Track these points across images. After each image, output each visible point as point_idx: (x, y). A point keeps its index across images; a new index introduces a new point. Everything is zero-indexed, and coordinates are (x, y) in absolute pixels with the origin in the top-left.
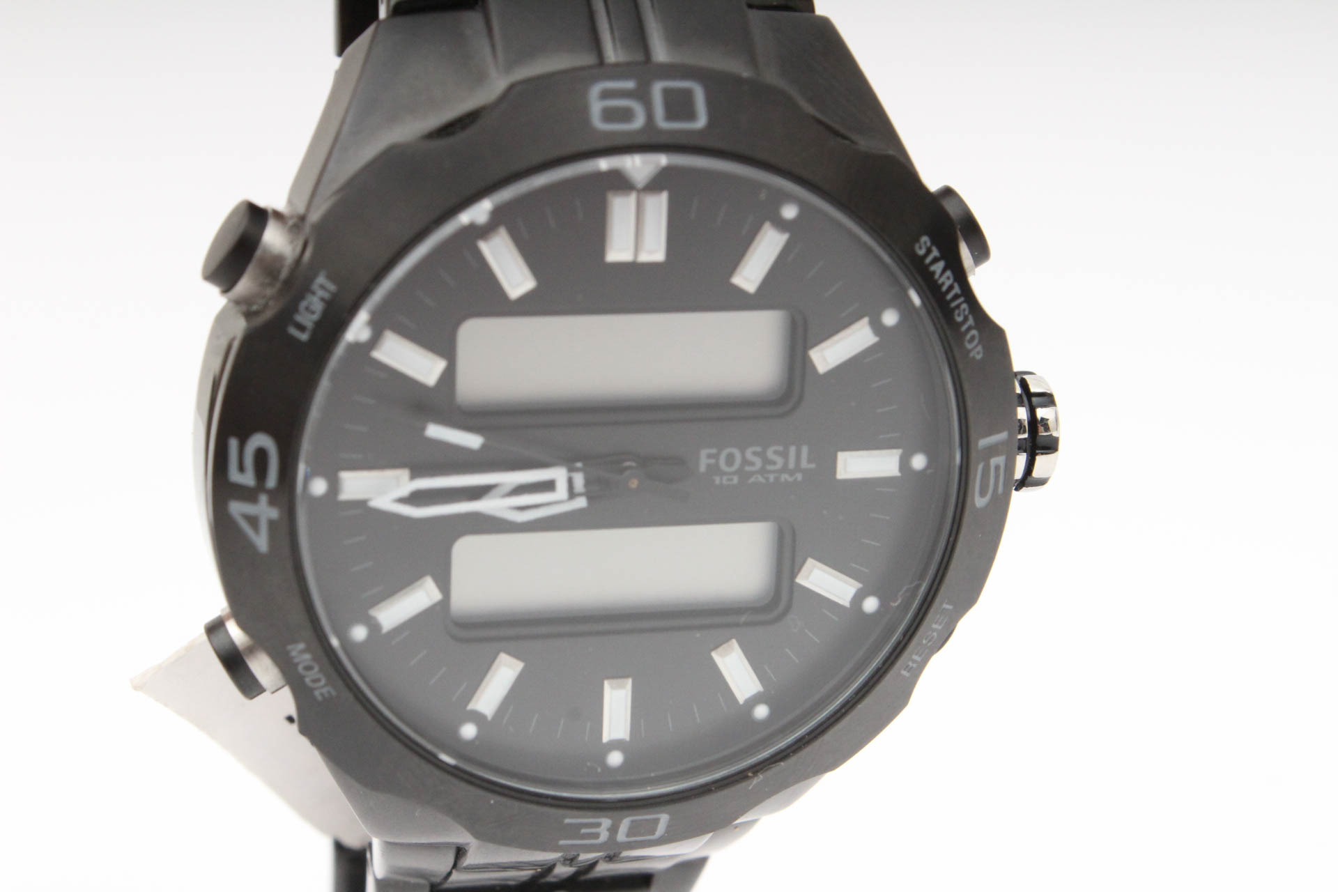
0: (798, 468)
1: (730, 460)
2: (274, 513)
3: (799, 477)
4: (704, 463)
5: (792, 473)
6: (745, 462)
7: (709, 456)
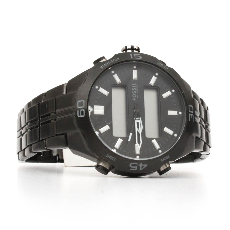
0: (136, 86)
1: (134, 96)
2: (141, 163)
3: (137, 85)
4: (135, 100)
5: (136, 87)
6: (135, 94)
7: (134, 99)
